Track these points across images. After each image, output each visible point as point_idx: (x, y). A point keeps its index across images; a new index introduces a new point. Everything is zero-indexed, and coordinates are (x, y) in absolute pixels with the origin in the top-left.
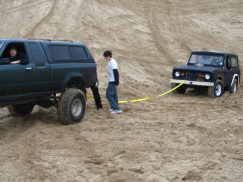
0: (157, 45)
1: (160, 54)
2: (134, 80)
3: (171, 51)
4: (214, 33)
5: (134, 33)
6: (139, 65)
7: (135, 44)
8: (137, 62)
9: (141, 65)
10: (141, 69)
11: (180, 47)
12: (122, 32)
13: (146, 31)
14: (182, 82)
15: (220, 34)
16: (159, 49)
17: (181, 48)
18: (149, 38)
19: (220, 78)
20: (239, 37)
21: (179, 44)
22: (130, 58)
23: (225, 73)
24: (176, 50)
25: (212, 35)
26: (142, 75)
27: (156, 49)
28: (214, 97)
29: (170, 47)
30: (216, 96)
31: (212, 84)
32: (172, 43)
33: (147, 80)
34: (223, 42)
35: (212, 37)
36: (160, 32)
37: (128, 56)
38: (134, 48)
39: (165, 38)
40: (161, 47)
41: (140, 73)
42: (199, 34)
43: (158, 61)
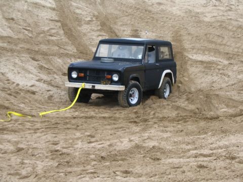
0: (64, 26)
1: (67, 40)
2: (15, 84)
3: (85, 34)
4: (153, 4)
5: (30, 9)
6: (31, 60)
7: (29, 25)
8: (28, 56)
9: (34, 59)
10: (31, 66)
11: (99, 28)
12: (11, 7)
13: (49, 5)
14: (81, 86)
15: (162, 7)
16: (66, 33)
17: (100, 30)
18: (54, 15)
19: (136, 79)
20: (190, 11)
21: (99, 23)
22: (18, 48)
23: (145, 71)
24: (93, 33)
25: (150, 8)
26: (31, 76)
27: (62, 32)
28: (126, 107)
29: (85, 28)
30: (130, 105)
31: (121, 88)
32: (89, 22)
33: (37, 83)
34: (165, 19)
35: (150, 12)
36: (71, 5)
37: (16, 45)
38: (26, 32)
39: (77, 14)
40: (70, 29)
41: (30, 72)
42: (131, 7)
43: (62, 51)
